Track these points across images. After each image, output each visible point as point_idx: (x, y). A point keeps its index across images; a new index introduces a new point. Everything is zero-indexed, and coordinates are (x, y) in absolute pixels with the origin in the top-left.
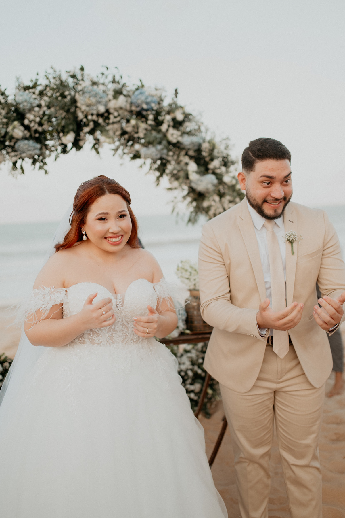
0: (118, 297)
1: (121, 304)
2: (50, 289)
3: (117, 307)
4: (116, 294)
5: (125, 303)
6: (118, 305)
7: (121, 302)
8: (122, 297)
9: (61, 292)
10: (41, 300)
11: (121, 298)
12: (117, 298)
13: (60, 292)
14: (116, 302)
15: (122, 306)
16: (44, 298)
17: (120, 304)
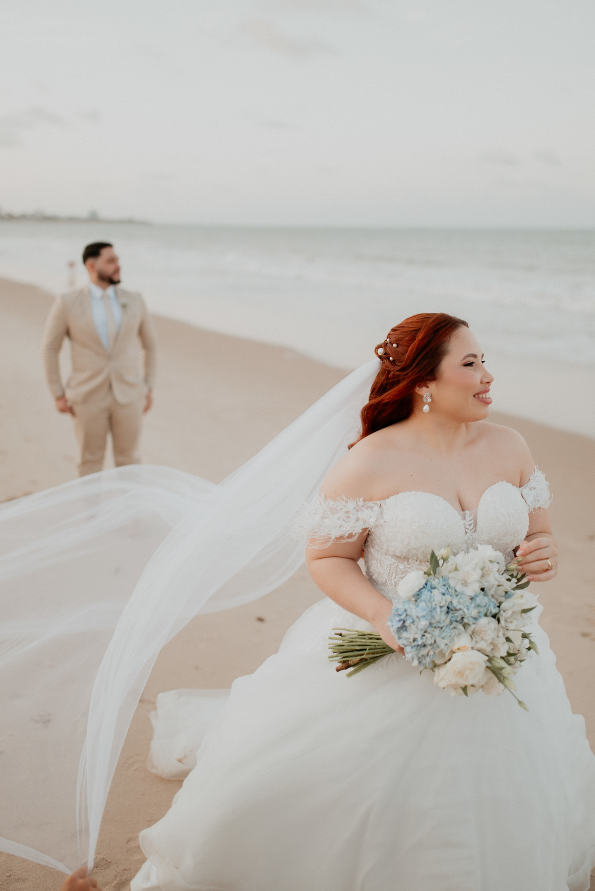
0: (466, 516)
1: (473, 529)
2: (357, 502)
3: (466, 533)
4: (463, 511)
5: (478, 526)
6: (468, 529)
7: (473, 525)
8: (472, 516)
9: (373, 507)
10: (344, 520)
11: (471, 518)
12: (465, 518)
13: (371, 508)
14: (464, 524)
15: (475, 531)
16: (348, 517)
17: (472, 527)
